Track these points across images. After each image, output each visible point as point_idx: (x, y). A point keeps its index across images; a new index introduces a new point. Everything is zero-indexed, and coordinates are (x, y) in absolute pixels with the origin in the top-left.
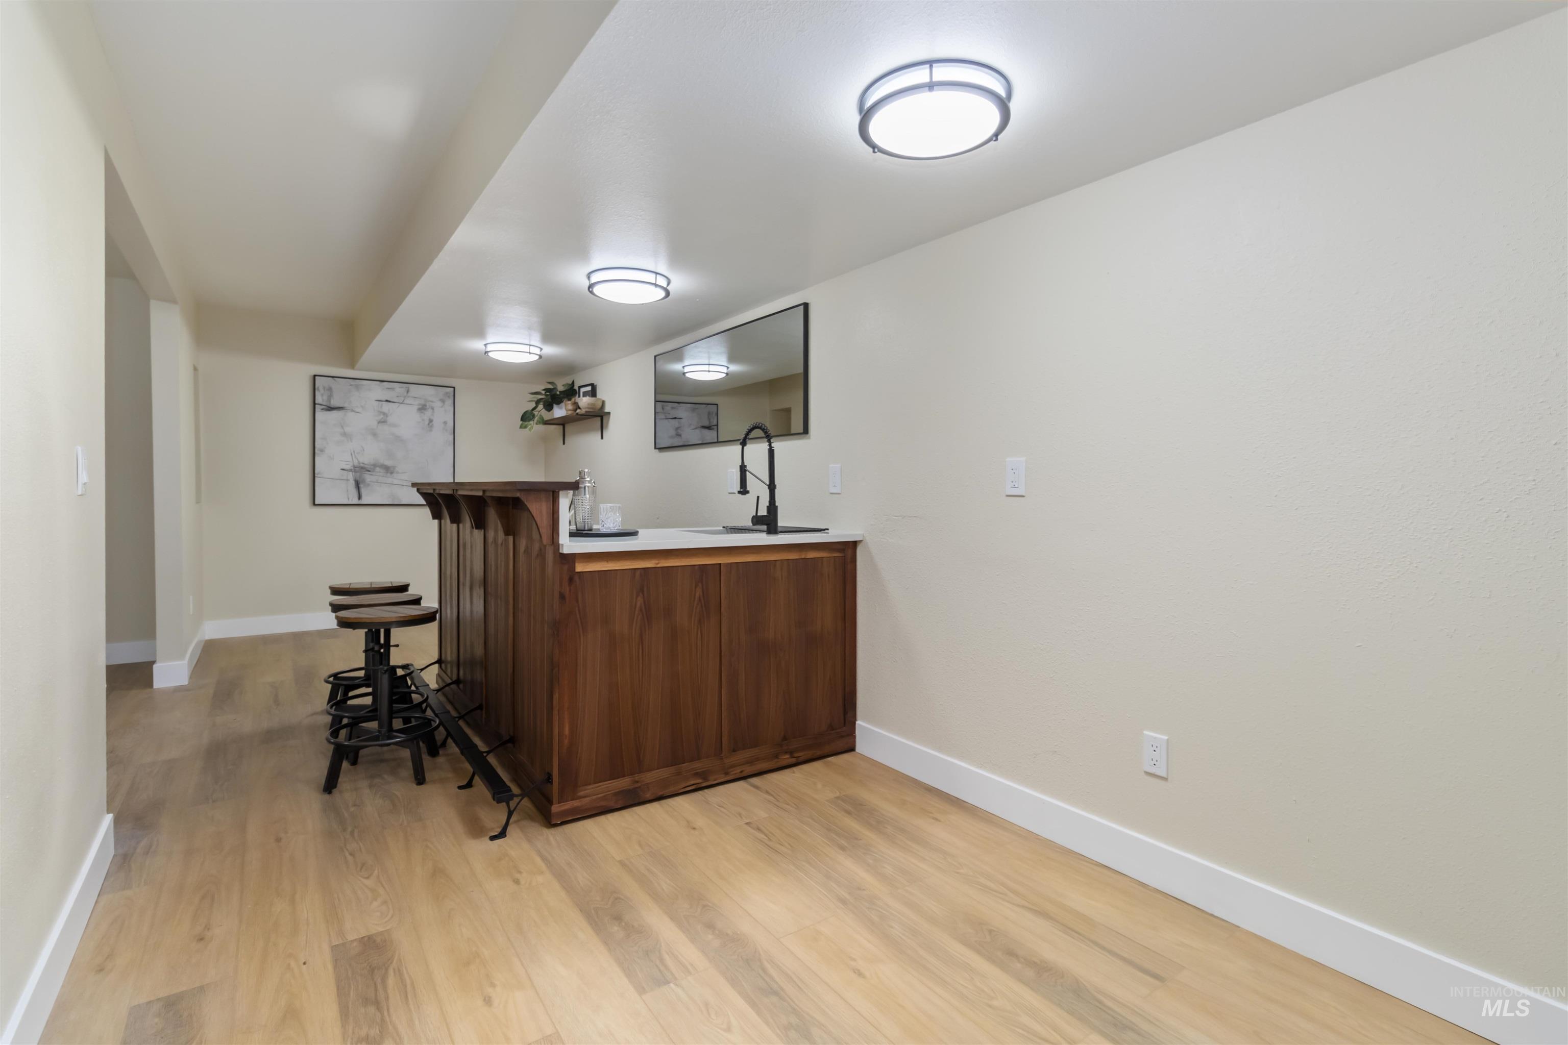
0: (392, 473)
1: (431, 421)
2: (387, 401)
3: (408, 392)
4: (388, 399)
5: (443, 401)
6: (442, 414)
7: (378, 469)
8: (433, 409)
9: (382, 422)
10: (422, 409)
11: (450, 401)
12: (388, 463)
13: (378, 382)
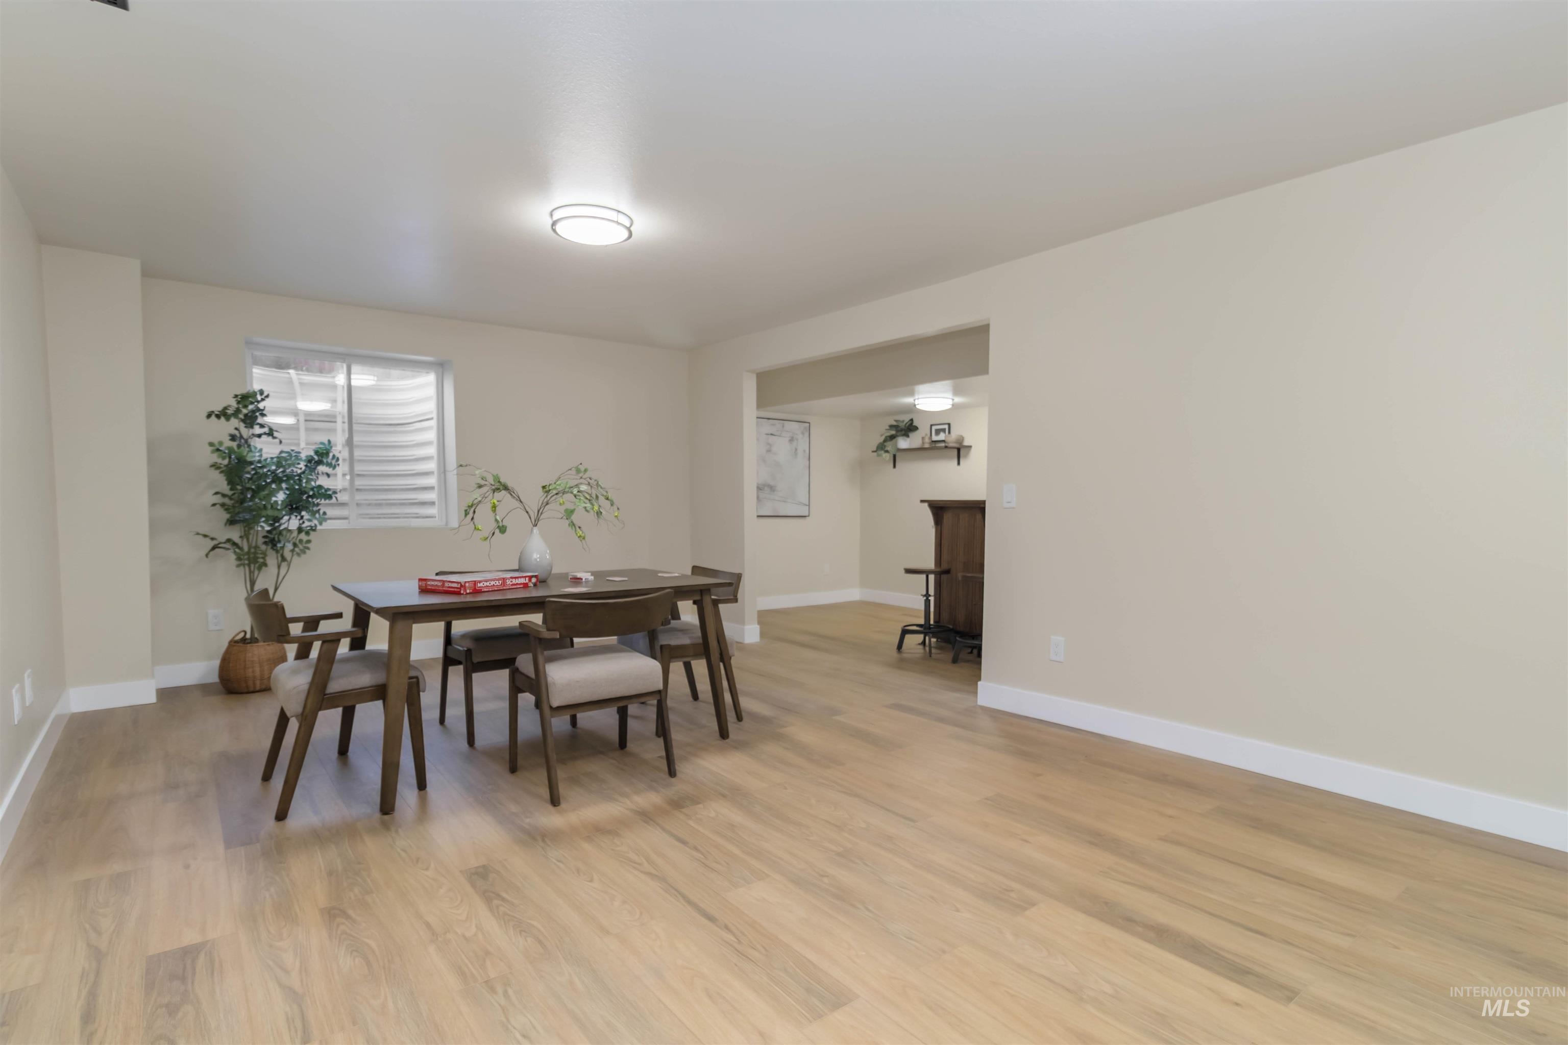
0: (774, 491)
1: (796, 450)
2: (772, 434)
3: (783, 426)
4: (773, 433)
5: (803, 433)
6: (802, 445)
7: (766, 488)
8: (797, 440)
9: (769, 451)
10: (791, 440)
11: (807, 434)
12: (772, 483)
13: (766, 420)
